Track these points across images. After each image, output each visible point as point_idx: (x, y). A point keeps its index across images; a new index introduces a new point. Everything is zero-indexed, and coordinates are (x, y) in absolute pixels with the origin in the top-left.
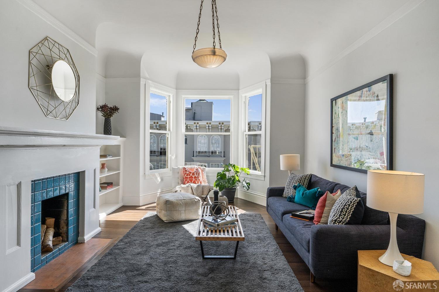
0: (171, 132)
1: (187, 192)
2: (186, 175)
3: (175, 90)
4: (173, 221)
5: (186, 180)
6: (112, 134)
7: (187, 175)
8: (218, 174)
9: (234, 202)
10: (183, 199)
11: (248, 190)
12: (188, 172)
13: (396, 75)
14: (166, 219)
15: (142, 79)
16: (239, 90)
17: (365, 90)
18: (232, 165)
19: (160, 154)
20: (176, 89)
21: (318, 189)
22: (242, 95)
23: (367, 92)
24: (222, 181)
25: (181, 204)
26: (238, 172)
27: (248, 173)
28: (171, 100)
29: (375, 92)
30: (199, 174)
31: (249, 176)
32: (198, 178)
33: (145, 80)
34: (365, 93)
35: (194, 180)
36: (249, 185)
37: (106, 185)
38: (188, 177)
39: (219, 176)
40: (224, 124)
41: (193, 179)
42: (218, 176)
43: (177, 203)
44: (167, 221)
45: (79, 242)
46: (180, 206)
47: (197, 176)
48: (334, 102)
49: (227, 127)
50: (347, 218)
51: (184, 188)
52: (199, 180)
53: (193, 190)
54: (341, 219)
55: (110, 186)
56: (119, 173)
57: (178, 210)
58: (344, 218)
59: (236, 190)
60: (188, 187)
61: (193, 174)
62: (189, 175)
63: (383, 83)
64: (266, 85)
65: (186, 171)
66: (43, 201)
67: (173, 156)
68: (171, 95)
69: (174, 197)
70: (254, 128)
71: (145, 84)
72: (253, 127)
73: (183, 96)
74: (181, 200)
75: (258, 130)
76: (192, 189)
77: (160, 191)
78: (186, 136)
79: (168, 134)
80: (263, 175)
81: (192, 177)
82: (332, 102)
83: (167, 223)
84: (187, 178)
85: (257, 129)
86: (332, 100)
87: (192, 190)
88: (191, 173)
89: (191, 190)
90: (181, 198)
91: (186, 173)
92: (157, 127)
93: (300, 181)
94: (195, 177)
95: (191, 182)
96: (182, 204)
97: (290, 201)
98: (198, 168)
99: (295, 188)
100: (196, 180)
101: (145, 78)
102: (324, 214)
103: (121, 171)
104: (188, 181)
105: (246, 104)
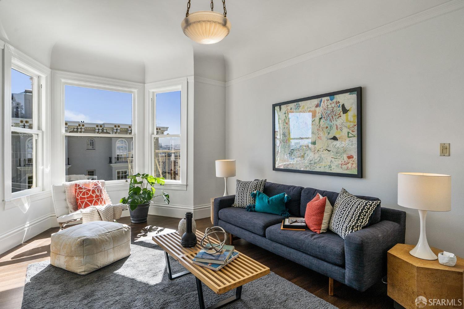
0: (43, 132)
1: (92, 220)
2: (81, 195)
3: (50, 70)
4: (95, 270)
5: (82, 203)
7: (84, 194)
10: (107, 231)
11: (169, 203)
12: (84, 190)
13: (365, 88)
14: (83, 270)
16: (144, 83)
17: (324, 99)
18: (145, 175)
20: (51, 68)
21: (285, 194)
22: (150, 90)
23: (328, 100)
24: (136, 197)
25: (107, 241)
26: (153, 184)
27: (163, 183)
28: (43, 82)
29: (339, 101)
30: (101, 191)
32: (101, 196)
33: (4, 43)
34: (326, 102)
35: (95, 200)
36: (168, 197)
38: (86, 196)
40: (68, 125)
41: (94, 198)
44: (86, 273)
46: (106, 244)
47: (98, 194)
48: (277, 108)
49: (71, 128)
50: (366, 221)
51: (86, 213)
52: (102, 199)
53: (101, 215)
54: (360, 223)
57: (104, 250)
58: (362, 222)
60: (92, 211)
61: (93, 192)
62: (88, 194)
63: (350, 94)
64: (188, 82)
65: (81, 188)
67: (47, 167)
68: (43, 76)
69: (93, 232)
70: (108, 131)
71: (3, 50)
72: (106, 130)
73: (63, 80)
74: (105, 234)
75: (113, 133)
76: (99, 213)
77: (28, 225)
78: (68, 138)
80: (185, 184)
81: (91, 197)
82: (275, 107)
83: (86, 275)
84: (84, 198)
85: (111, 132)
86: (274, 106)
88: (89, 190)
89: (98, 215)
90: (104, 231)
91: (81, 192)
93: (256, 187)
94: (97, 196)
96: (108, 239)
97: (251, 211)
98: (97, 182)
99: (254, 196)
101: (4, 40)
102: (324, 220)
104: (86, 202)
105: (154, 101)
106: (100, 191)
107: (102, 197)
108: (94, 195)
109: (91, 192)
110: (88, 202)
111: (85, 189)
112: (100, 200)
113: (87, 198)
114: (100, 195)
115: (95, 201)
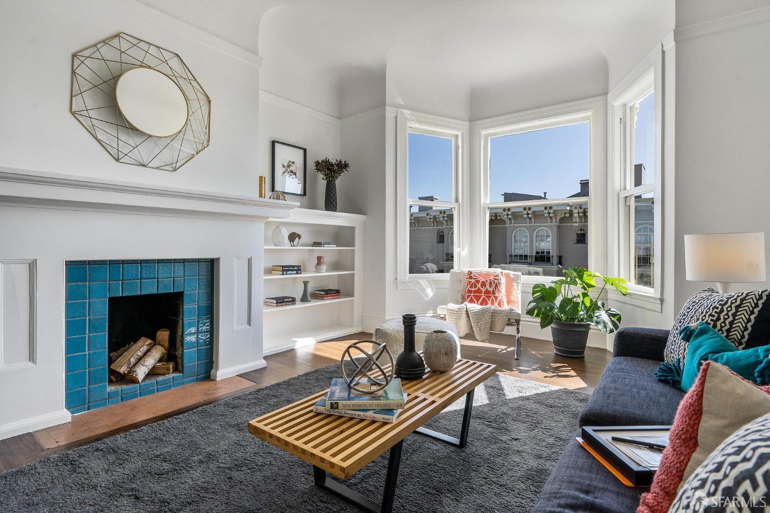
0: (459, 204)
2: (469, 287)
3: (467, 123)
5: (468, 296)
6: (337, 210)
8: (534, 288)
9: (584, 357)
12: (473, 281)
15: (387, 108)
16: (606, 93)
19: (535, 261)
20: (470, 121)
26: (590, 286)
27: (624, 291)
28: (460, 143)
30: (496, 286)
31: (626, 299)
32: (494, 293)
33: (396, 109)
36: (619, 320)
37: (323, 293)
38: (473, 289)
39: (537, 292)
41: (483, 294)
42: (534, 293)
43: (396, 338)
45: (211, 378)
47: (491, 290)
52: (496, 298)
55: (333, 295)
56: (353, 275)
59: (590, 329)
61: (483, 284)
62: (475, 286)
64: (663, 52)
65: (471, 278)
66: (113, 298)
67: (463, 249)
68: (460, 135)
71: (396, 117)
79: (454, 208)
81: (479, 291)
84: (471, 292)
87: (468, 317)
88: (478, 282)
91: (470, 283)
92: (530, 216)
94: (487, 292)
95: (478, 301)
97: (665, 381)
98: (499, 273)
100: (489, 297)
101: (397, 106)
103: (358, 271)
104: (472, 297)
105: (625, 124)
106: (494, 286)
107: (496, 295)
108: (483, 290)
109: (480, 284)
110: (473, 298)
111: (475, 279)
112: (491, 298)
113: (475, 292)
114: (493, 291)
115: (484, 298)
